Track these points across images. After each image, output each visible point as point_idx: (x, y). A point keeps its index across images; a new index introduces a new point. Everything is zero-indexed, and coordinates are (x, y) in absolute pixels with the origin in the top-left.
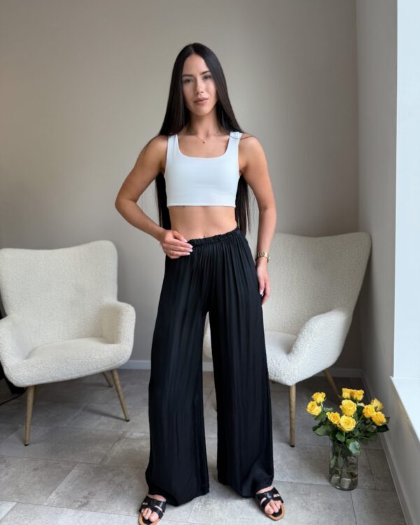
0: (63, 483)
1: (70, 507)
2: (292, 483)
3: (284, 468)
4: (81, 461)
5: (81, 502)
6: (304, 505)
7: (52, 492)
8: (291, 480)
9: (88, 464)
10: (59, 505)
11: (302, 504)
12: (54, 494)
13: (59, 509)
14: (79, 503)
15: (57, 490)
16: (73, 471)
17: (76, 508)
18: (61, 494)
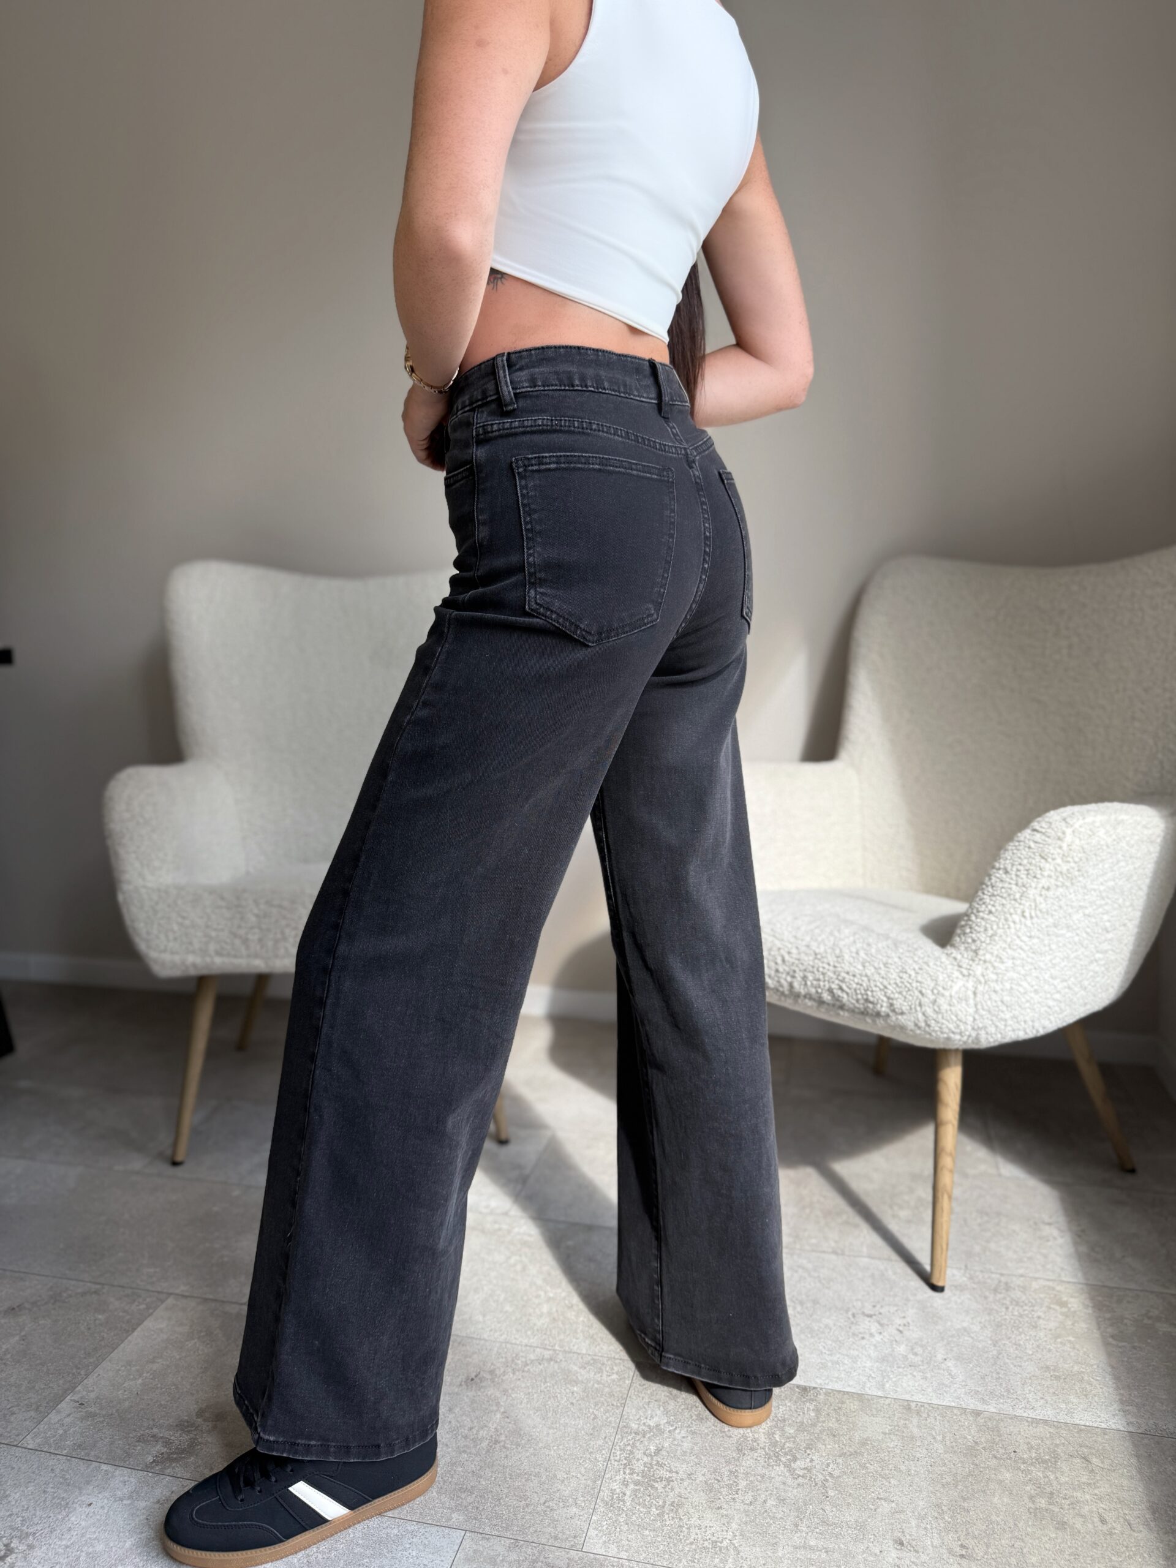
0: (104, 1364)
1: (119, 1460)
2: (977, 1413)
3: (940, 1357)
4: (182, 1289)
5: (167, 1443)
6: (1042, 1502)
7: (58, 1399)
8: (973, 1404)
9: (206, 1300)
10: (82, 1452)
11: (1031, 1498)
12: (65, 1406)
13: (82, 1466)
14: (159, 1448)
15: (81, 1391)
16: (149, 1323)
17: (147, 1468)
18: (92, 1410)
